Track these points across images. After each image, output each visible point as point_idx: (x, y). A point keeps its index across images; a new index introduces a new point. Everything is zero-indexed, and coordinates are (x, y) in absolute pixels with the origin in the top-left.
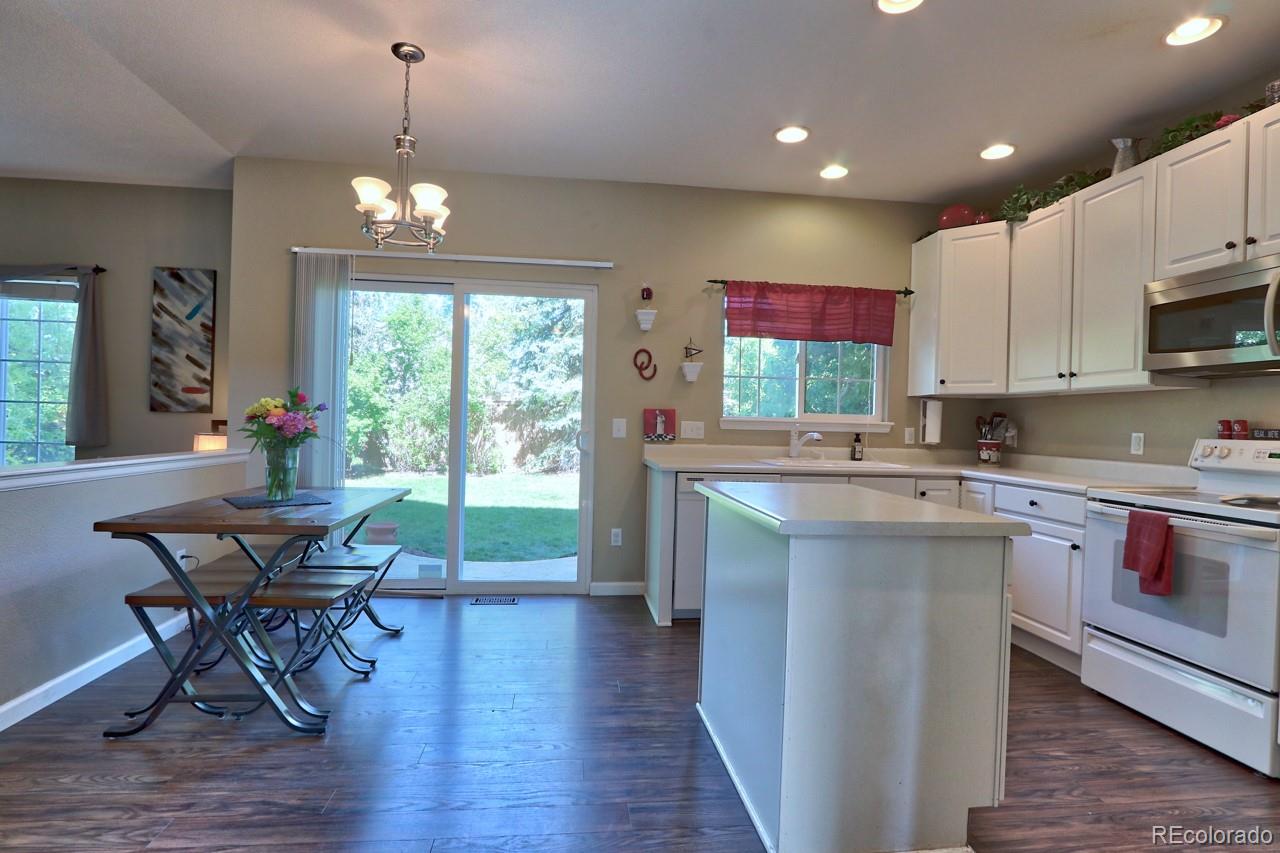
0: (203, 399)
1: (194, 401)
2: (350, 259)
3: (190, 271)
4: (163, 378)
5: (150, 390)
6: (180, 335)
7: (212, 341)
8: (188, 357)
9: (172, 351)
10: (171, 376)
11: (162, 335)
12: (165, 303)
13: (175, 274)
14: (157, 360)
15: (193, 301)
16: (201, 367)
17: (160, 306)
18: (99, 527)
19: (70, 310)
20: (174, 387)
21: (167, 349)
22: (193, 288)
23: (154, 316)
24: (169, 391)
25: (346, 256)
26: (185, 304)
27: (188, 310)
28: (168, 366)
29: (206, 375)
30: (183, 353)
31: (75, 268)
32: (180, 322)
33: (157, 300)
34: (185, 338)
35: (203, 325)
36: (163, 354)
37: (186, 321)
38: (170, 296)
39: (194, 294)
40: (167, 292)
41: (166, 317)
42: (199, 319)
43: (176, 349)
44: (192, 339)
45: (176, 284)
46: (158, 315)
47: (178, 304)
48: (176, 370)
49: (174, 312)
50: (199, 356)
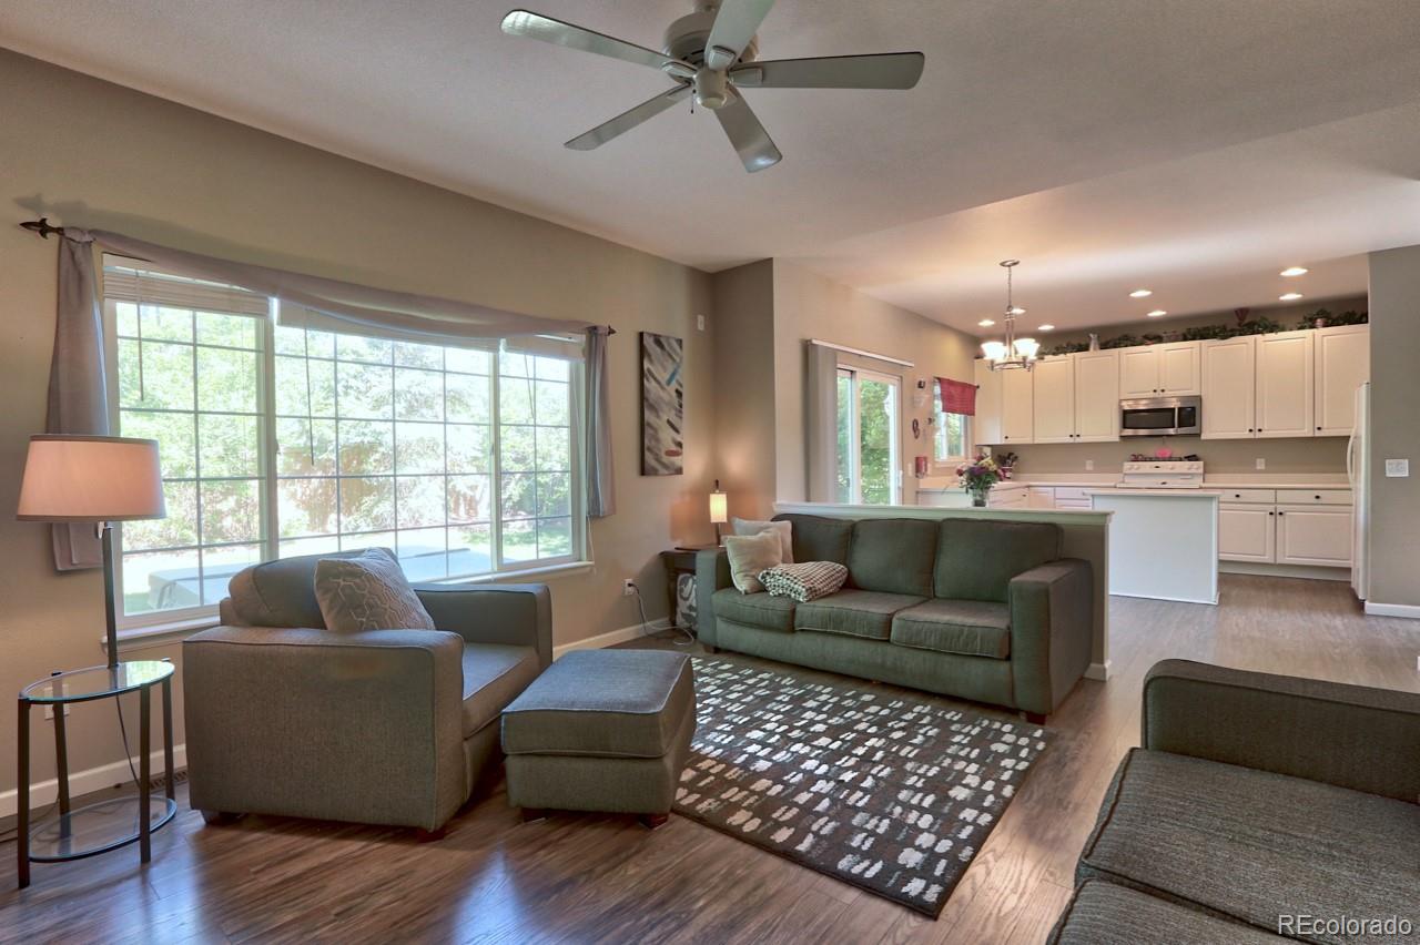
0: (676, 460)
1: (673, 464)
3: (668, 338)
4: (653, 443)
6: (661, 398)
7: (681, 406)
8: (669, 422)
9: (658, 417)
10: (658, 440)
11: (651, 401)
12: (652, 369)
13: (658, 341)
14: (648, 424)
15: (670, 367)
16: (677, 431)
17: (649, 371)
20: (660, 450)
21: (655, 414)
22: (670, 355)
23: (645, 381)
24: (657, 455)
26: (665, 369)
27: (667, 376)
28: (657, 431)
29: (679, 439)
30: (665, 418)
32: (662, 388)
33: (647, 365)
34: (665, 403)
35: (677, 391)
36: (653, 419)
37: (665, 387)
38: (656, 362)
39: (672, 361)
40: (653, 357)
41: (654, 383)
42: (674, 385)
43: (661, 414)
44: (670, 405)
45: (659, 350)
46: (648, 380)
47: (660, 368)
48: (661, 435)
49: (659, 378)
50: (674, 420)
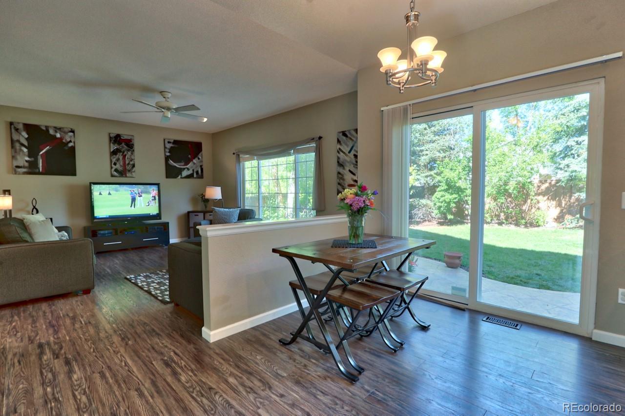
2: (408, 106)
3: (349, 131)
4: (341, 181)
5: (337, 186)
6: (346, 160)
7: (357, 162)
8: (350, 171)
9: (344, 169)
10: (344, 180)
11: (341, 162)
12: (341, 147)
13: (344, 134)
14: (339, 173)
15: (351, 144)
16: (354, 174)
17: (340, 149)
18: (274, 251)
19: (312, 156)
20: (345, 184)
21: (342, 168)
22: (351, 139)
23: (338, 154)
24: (343, 186)
25: (407, 105)
26: (347, 146)
27: (349, 149)
28: (342, 175)
29: (355, 178)
30: (347, 169)
31: (313, 139)
32: (346, 155)
33: (339, 146)
34: (348, 162)
35: (354, 155)
36: (341, 170)
37: (348, 154)
38: (343, 144)
39: (351, 141)
40: (342, 142)
41: (342, 154)
42: (353, 152)
43: (345, 167)
44: (350, 162)
45: (344, 138)
47: (345, 147)
48: (346, 177)
49: (344, 151)
50: (353, 169)
